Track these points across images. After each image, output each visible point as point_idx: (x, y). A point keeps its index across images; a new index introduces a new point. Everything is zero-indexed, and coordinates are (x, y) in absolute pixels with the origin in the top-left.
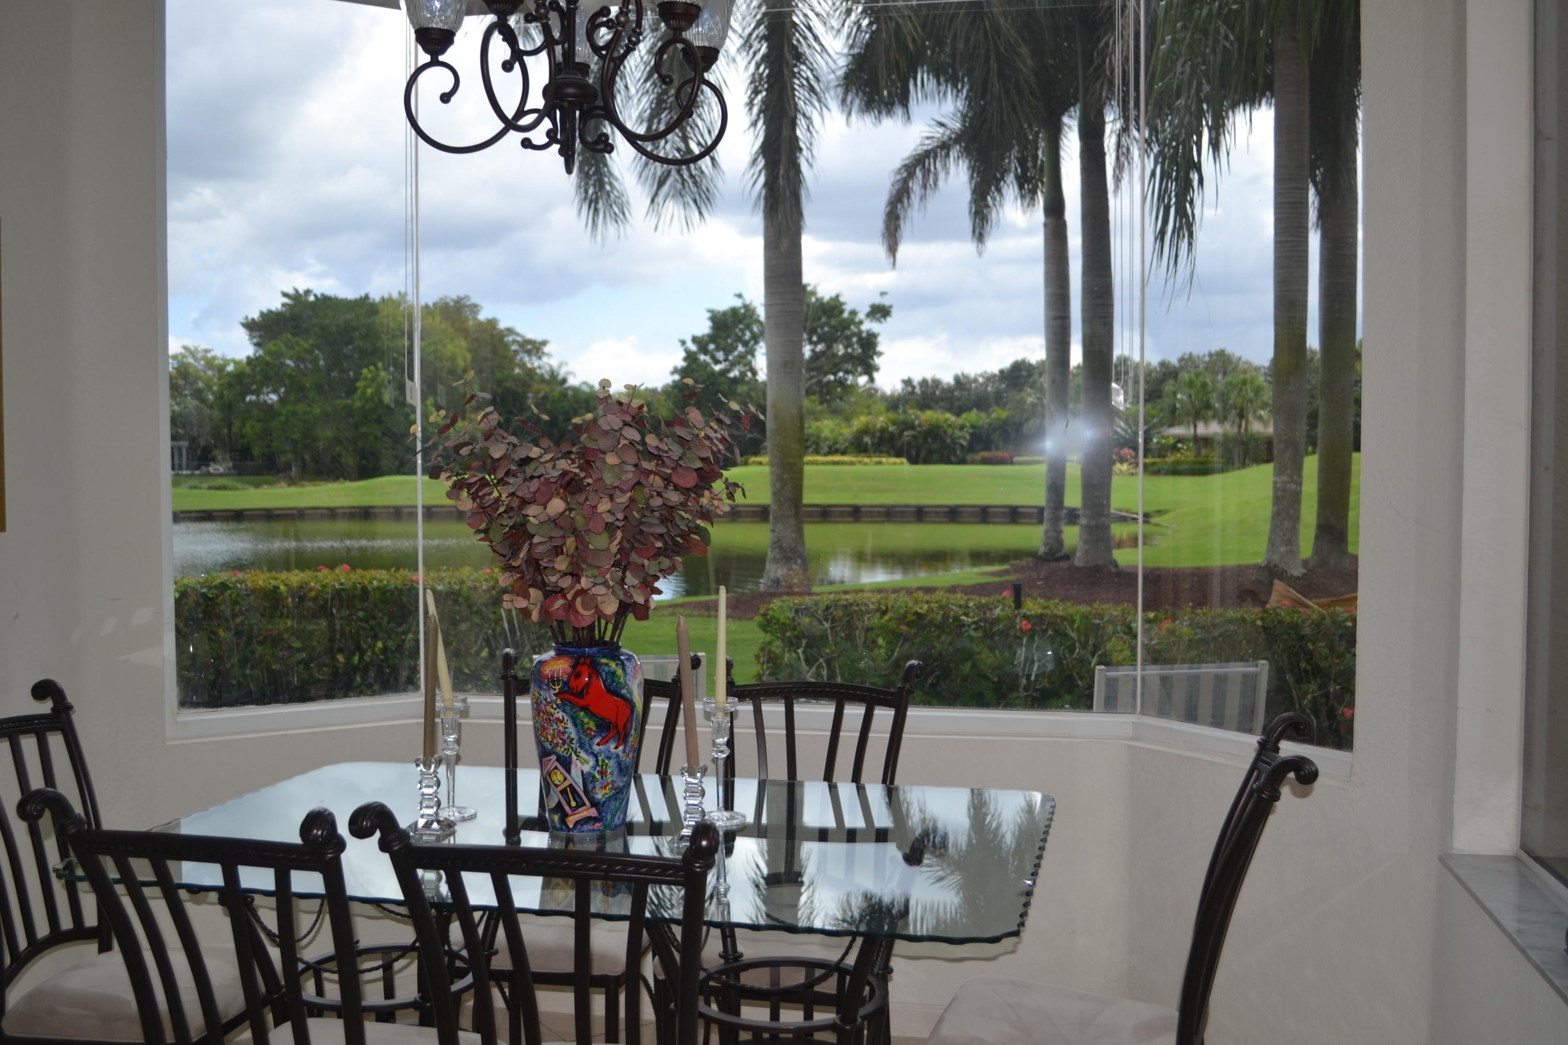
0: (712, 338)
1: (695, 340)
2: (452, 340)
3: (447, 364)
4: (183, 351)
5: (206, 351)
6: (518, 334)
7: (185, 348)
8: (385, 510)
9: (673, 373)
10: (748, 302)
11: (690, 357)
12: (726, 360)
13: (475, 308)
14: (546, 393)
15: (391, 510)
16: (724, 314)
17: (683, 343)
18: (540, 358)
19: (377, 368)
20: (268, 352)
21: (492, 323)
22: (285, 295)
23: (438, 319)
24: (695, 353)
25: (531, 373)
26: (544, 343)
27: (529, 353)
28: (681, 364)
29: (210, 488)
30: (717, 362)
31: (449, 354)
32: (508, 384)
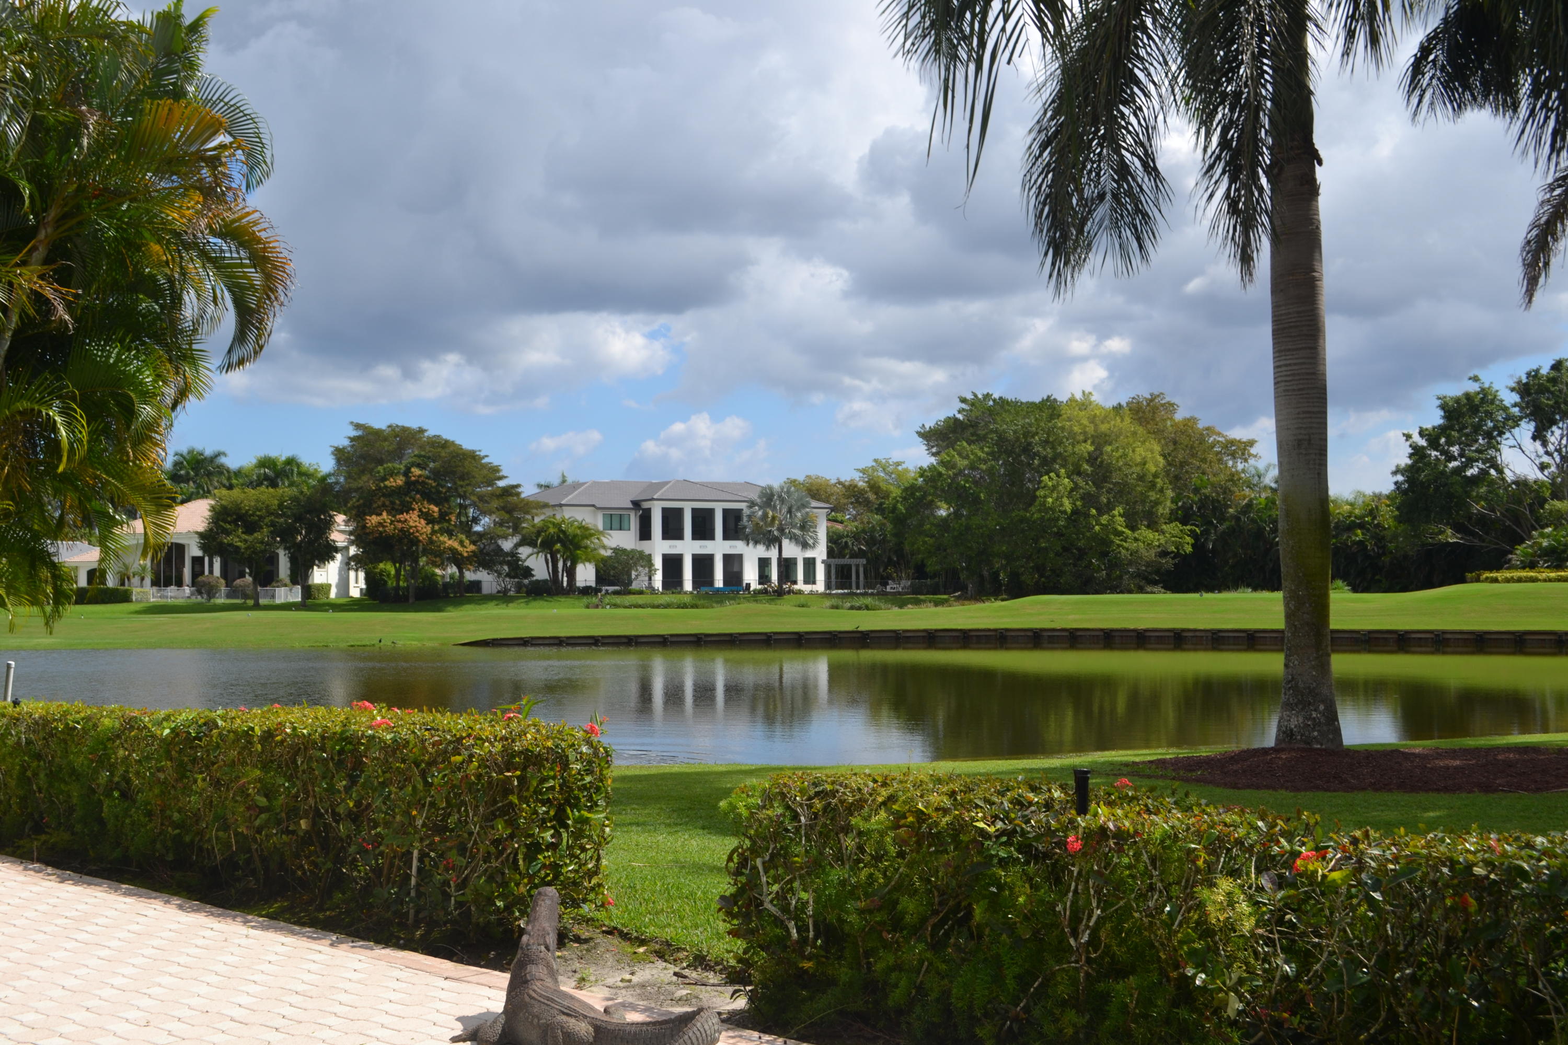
0: (1444, 429)
1: (1422, 433)
2: (1143, 442)
3: (1137, 469)
4: (874, 464)
5: (898, 464)
6: (1219, 434)
7: (876, 461)
8: (1022, 634)
9: (1394, 473)
10: (1486, 385)
11: (1417, 453)
12: (1462, 455)
13: (1171, 407)
14: (1251, 500)
15: (1030, 634)
16: (1457, 400)
17: (1408, 437)
18: (1246, 460)
19: (1058, 476)
20: (942, 463)
21: (1190, 422)
22: (963, 400)
23: (1128, 420)
24: (1423, 447)
25: (1233, 478)
26: (1251, 443)
27: (1233, 456)
28: (1405, 461)
29: (852, 608)
30: (1451, 458)
31: (1138, 459)
32: (1207, 491)
